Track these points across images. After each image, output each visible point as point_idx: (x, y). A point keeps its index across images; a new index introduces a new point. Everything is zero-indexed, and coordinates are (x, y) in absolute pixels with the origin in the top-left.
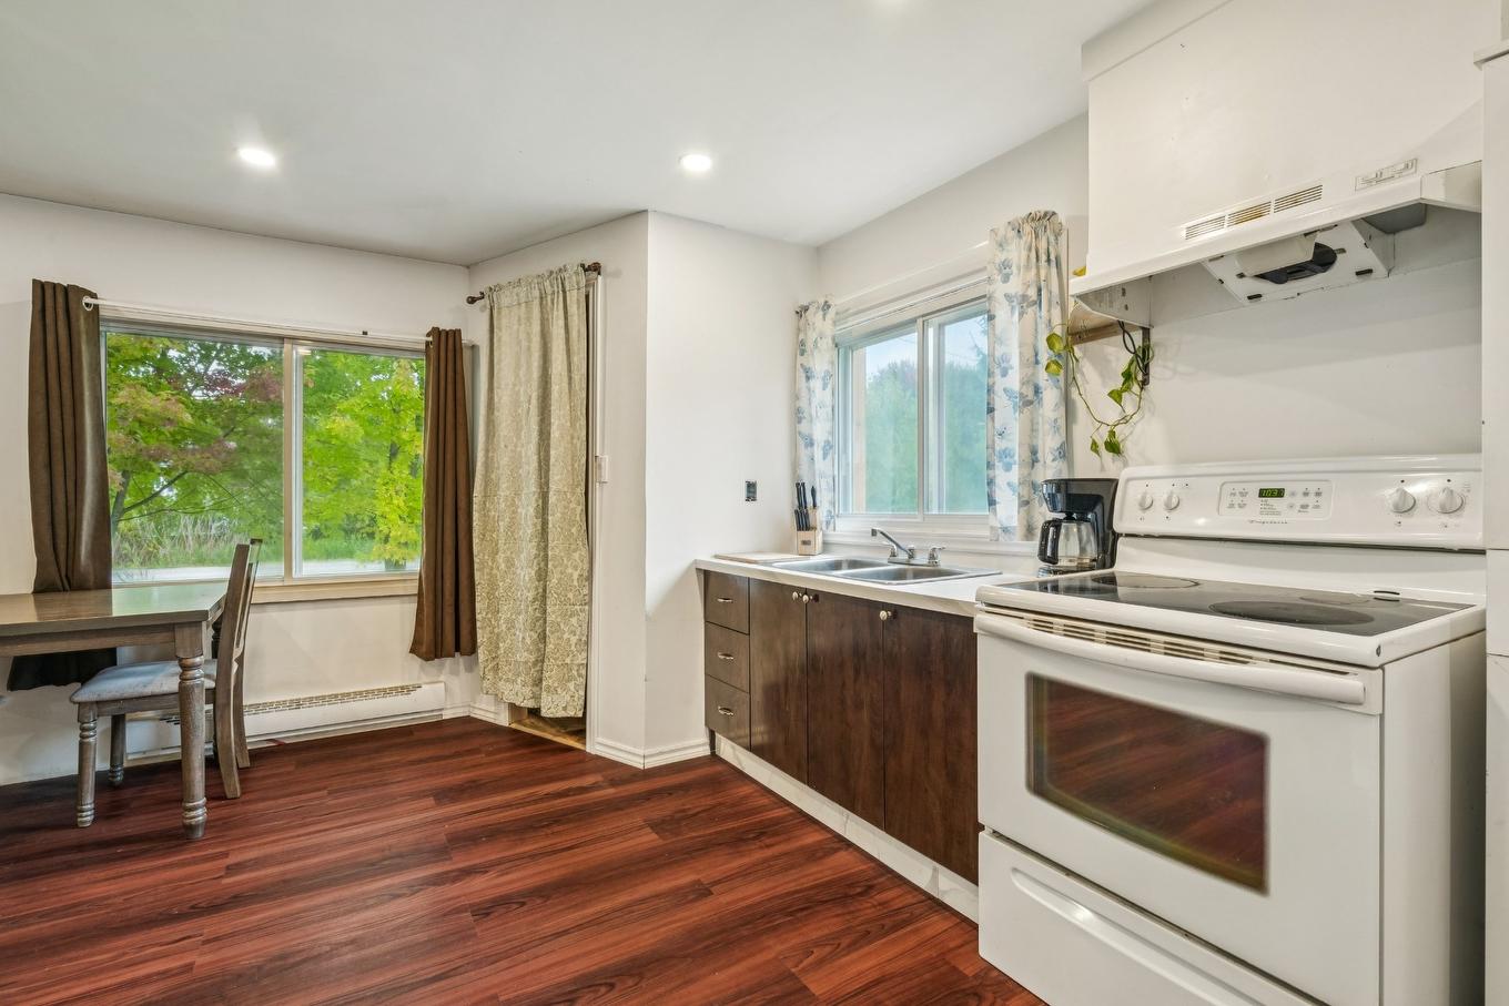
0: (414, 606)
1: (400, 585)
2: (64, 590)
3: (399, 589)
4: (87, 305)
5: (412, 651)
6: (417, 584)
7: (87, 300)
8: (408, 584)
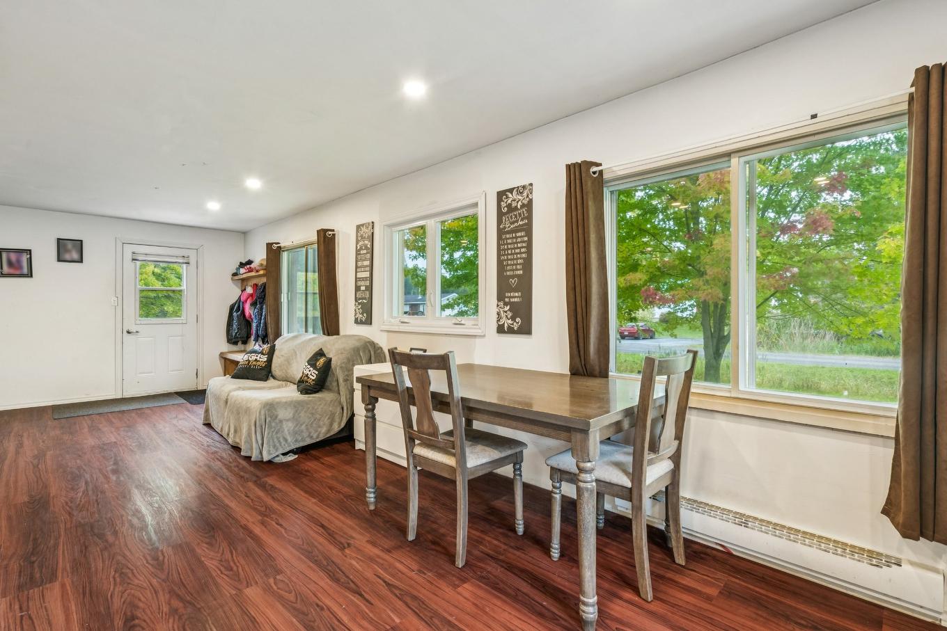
0: (891, 452)
1: (870, 421)
2: (585, 375)
3: (868, 426)
4: (594, 173)
5: (885, 511)
6: (894, 425)
7: (594, 169)
8: (882, 422)
